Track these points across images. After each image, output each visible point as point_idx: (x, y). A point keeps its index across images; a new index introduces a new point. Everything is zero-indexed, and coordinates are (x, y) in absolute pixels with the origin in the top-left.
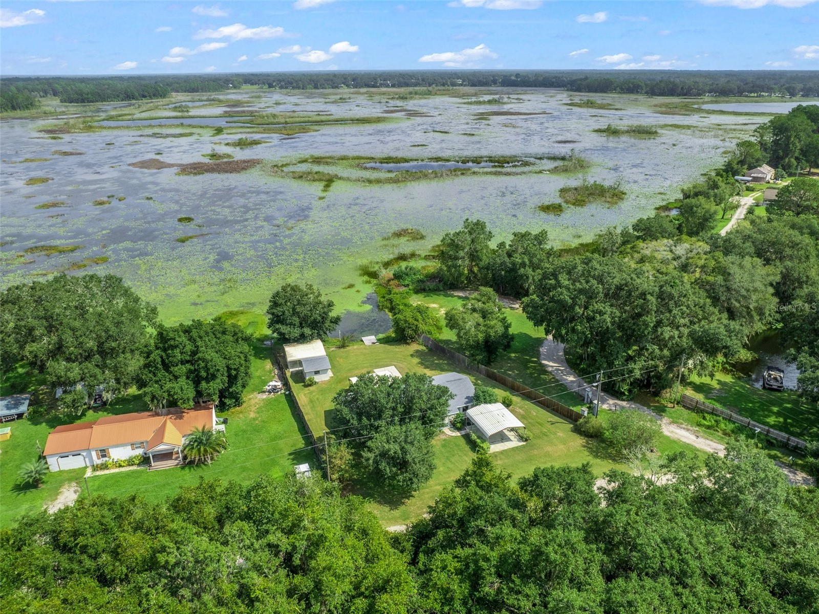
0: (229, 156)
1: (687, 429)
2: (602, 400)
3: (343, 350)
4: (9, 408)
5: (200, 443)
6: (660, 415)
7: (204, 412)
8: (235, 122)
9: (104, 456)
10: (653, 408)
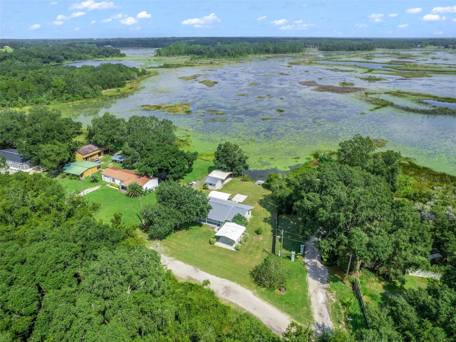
0: (352, 84)
1: (328, 296)
2: (311, 257)
3: (242, 182)
4: (120, 158)
5: (133, 188)
6: (328, 282)
7: (147, 179)
8: (387, 67)
9: (114, 181)
10: (332, 277)
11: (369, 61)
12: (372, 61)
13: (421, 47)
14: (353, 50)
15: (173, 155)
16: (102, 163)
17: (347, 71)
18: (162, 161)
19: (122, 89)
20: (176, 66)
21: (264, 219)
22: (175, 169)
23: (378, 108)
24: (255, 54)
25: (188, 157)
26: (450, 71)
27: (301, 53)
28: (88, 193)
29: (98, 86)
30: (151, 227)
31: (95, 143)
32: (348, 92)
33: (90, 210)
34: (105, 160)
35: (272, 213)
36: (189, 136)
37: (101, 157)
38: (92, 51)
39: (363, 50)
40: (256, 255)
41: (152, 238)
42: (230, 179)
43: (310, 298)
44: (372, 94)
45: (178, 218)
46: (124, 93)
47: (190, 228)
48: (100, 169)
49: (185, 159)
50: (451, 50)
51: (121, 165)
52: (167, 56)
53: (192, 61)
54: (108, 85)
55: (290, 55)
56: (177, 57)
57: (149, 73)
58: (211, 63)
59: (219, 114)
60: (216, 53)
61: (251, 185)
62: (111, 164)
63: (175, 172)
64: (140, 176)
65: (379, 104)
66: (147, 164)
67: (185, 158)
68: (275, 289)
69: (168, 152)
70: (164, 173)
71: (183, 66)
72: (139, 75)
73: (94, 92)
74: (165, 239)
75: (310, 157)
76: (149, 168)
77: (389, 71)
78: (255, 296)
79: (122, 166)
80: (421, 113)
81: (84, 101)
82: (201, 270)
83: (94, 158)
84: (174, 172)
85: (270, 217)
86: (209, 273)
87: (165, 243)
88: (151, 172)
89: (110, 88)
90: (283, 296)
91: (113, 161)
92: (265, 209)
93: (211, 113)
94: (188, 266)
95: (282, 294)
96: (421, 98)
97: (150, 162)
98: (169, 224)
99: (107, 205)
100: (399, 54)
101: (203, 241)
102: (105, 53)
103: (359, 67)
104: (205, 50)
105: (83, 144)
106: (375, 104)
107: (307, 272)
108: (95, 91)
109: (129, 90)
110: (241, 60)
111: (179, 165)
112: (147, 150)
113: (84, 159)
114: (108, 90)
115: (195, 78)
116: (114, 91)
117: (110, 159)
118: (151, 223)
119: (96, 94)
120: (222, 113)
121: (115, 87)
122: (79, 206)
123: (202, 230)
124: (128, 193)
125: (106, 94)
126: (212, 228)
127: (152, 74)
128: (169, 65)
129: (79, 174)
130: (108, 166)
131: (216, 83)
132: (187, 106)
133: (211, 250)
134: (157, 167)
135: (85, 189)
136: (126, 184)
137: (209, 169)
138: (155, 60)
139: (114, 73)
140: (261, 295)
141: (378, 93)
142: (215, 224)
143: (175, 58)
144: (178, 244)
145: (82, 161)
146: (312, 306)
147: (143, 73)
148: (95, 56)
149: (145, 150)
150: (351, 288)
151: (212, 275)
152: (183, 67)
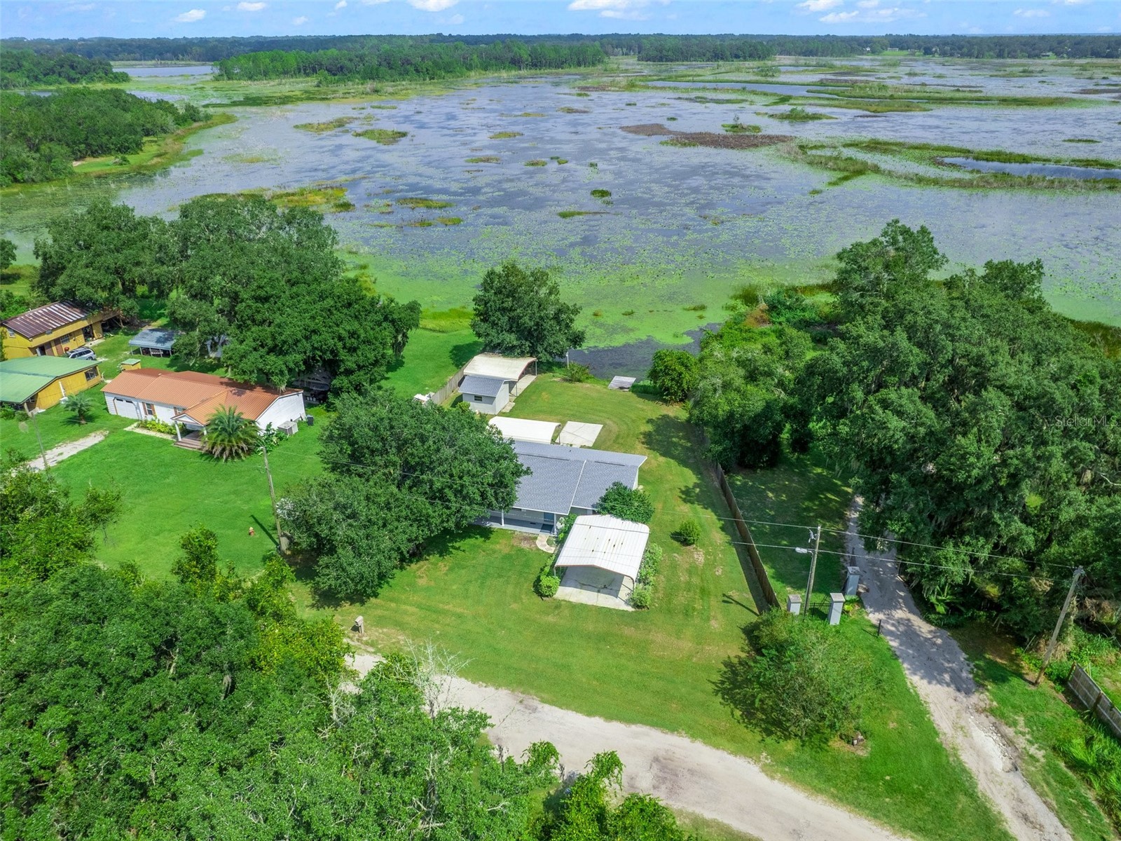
0: (757, 129)
1: (1010, 743)
2: (885, 604)
3: (566, 384)
4: (158, 341)
5: (224, 429)
6: (980, 686)
7: (268, 396)
8: (819, 92)
9: (150, 413)
10: (982, 663)
11: (770, 79)
12: (774, 80)
13: (873, 52)
14: (722, 59)
15: (345, 311)
16: (99, 360)
17: (728, 101)
18: (314, 332)
19: (133, 159)
20: (279, 101)
21: (682, 492)
22: (358, 357)
23: (846, 178)
24: (486, 69)
25: (395, 316)
26: (965, 99)
27: (599, 67)
28: (60, 459)
29: (58, 148)
30: (324, 560)
31: (71, 299)
32: (756, 146)
33: (80, 521)
34: (108, 352)
35: (697, 470)
36: (364, 267)
37: (95, 342)
38: (24, 63)
39: (745, 59)
40: (708, 619)
41: (328, 598)
42: (530, 379)
43: (955, 755)
44: (815, 147)
45: (419, 519)
46: (140, 167)
47: (453, 547)
48: (94, 381)
49: (384, 324)
50: (937, 58)
51: (167, 360)
52: (250, 78)
53: (323, 89)
54: (88, 145)
55: (573, 70)
56: (277, 81)
57: (208, 117)
58: (376, 91)
59: (435, 208)
60: (382, 68)
61: (598, 391)
62: (134, 361)
63: (360, 368)
64: (242, 386)
65: (845, 170)
66: (262, 346)
67: (386, 319)
68: (827, 740)
69: (329, 302)
70: (319, 376)
71: (299, 99)
72: (181, 120)
73: (44, 163)
74: (376, 595)
75: (732, 302)
76: (272, 357)
77: (828, 99)
78: (772, 778)
79: (169, 366)
80: (953, 186)
81: (15, 190)
82: (543, 701)
83: (72, 345)
84: (354, 366)
85: (696, 486)
86: (578, 710)
87: (379, 612)
88: (282, 373)
89: (94, 154)
90: (867, 761)
91: (137, 352)
92: (672, 461)
93: (411, 205)
94: (491, 690)
95: (860, 753)
96: (935, 153)
97: (274, 339)
98: (387, 544)
99: (138, 495)
100: (832, 67)
101: (510, 589)
102: (66, 68)
103: (754, 92)
104: (351, 60)
105: (24, 303)
106: (834, 170)
107: (895, 657)
108: (50, 161)
109: (156, 160)
110: (451, 83)
111: (368, 342)
112: (258, 299)
113: (33, 350)
114: (89, 160)
115: (339, 126)
116: (111, 162)
117: (125, 346)
118: (323, 546)
119: (54, 170)
120: (444, 204)
121: (110, 153)
122: (29, 513)
123: (494, 552)
124: (208, 447)
125: (86, 171)
126: (526, 539)
127: (215, 120)
128: (259, 98)
129: (20, 400)
130: (122, 367)
131: (404, 135)
132: (336, 192)
133: (550, 619)
134: (299, 353)
135: (49, 446)
136: (199, 417)
137: (456, 355)
138: (216, 89)
139: (104, 113)
140: (793, 770)
141: (828, 146)
142: (532, 524)
143: (272, 83)
144: (429, 609)
145: (27, 357)
146: (980, 787)
147: (191, 117)
148: (36, 79)
149: (250, 302)
150: (1061, 697)
151: (590, 714)
152: (299, 103)
